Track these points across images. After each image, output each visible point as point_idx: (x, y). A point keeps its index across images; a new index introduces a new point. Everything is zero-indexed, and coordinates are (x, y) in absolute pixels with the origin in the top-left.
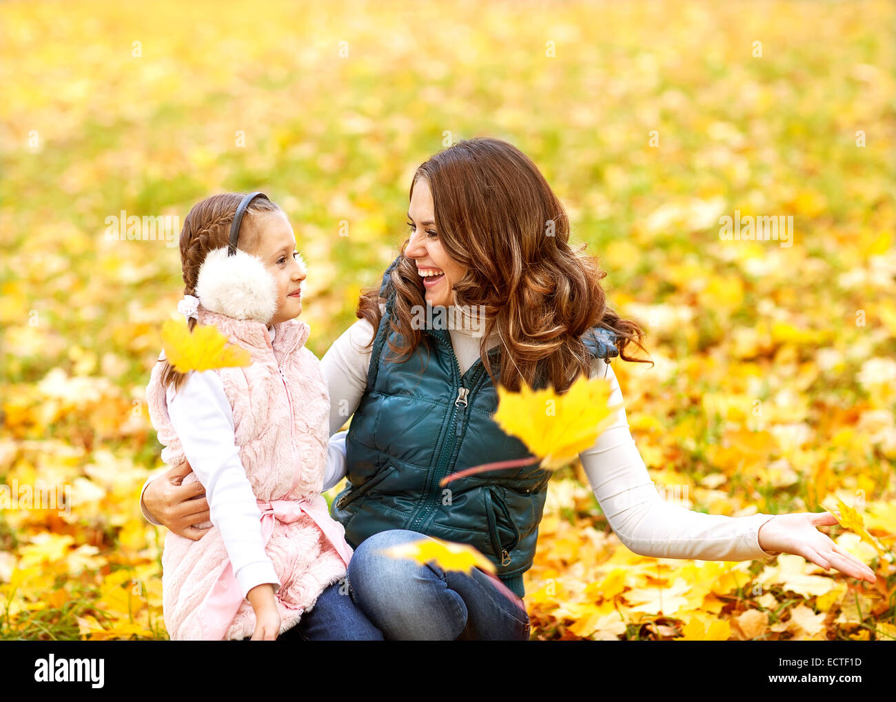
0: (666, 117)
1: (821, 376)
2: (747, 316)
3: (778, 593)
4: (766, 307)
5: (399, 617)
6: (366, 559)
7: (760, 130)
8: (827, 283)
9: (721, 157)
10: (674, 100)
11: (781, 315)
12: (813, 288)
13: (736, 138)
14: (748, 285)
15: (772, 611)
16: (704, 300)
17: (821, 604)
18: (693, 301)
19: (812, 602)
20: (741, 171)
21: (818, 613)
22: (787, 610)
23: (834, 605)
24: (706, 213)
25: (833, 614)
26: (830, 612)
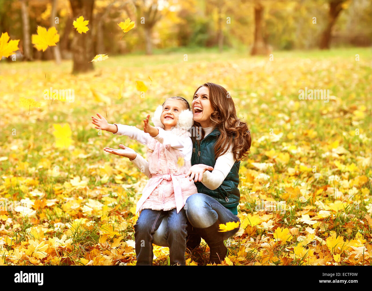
0: (262, 111)
1: (315, 180)
2: (292, 164)
3: (301, 224)
4: (298, 162)
5: (198, 217)
6: (190, 201)
7: (295, 115)
8: (317, 156)
9: (282, 123)
10: (264, 106)
11: (302, 164)
12: (313, 157)
13: (287, 118)
14: (291, 156)
15: (300, 228)
16: (277, 160)
17: (314, 227)
18: (274, 161)
19: (311, 226)
20: (288, 126)
21: (313, 229)
22: (304, 228)
23: (318, 227)
24: (277, 137)
25: (318, 229)
26: (317, 229)
